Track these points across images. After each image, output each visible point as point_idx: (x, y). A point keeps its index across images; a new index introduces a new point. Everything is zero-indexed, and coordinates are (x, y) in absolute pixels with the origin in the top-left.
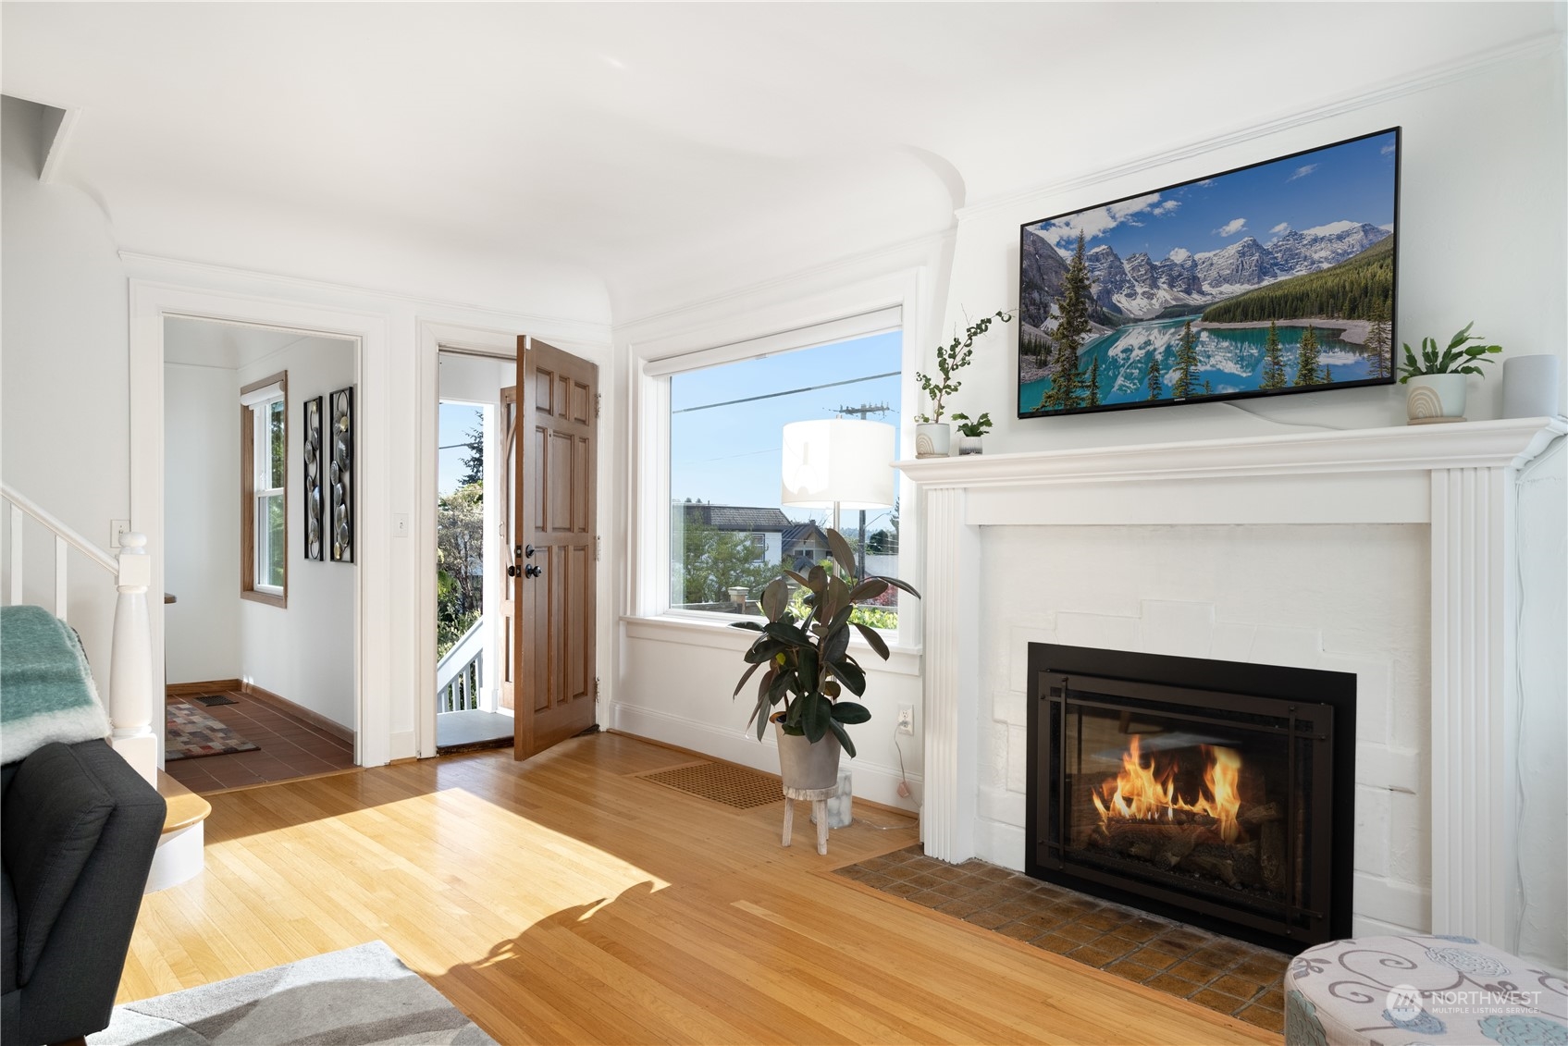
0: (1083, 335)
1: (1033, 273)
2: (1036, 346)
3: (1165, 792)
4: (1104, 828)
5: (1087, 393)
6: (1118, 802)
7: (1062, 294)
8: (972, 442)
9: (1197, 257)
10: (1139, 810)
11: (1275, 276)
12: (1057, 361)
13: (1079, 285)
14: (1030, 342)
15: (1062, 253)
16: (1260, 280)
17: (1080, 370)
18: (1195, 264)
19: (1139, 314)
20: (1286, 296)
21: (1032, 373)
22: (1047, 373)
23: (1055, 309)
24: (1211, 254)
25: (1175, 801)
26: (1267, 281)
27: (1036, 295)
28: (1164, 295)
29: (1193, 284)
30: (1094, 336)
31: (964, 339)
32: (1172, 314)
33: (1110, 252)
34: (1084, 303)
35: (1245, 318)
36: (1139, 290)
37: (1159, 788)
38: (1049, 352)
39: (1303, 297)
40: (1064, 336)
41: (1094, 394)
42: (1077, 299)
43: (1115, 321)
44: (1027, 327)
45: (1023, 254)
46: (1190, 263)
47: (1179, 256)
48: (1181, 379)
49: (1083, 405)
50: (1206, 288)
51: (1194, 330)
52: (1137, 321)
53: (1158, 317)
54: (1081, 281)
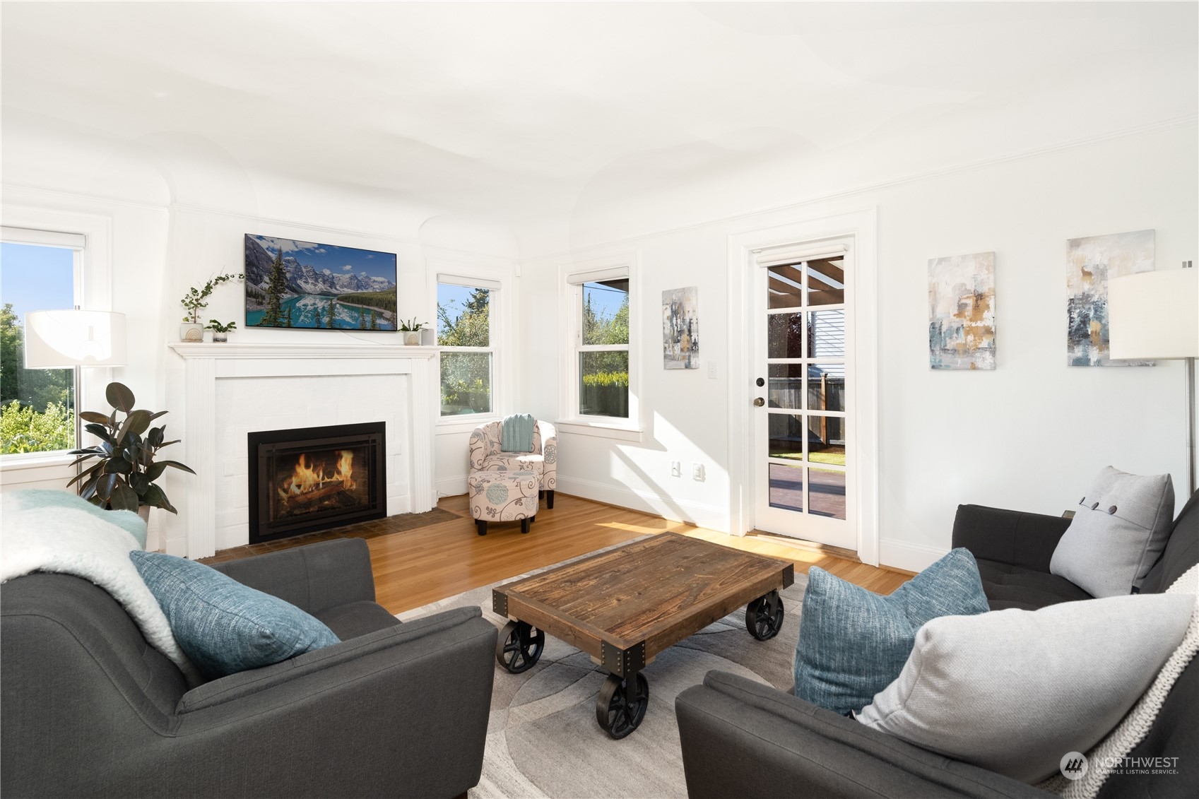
0: (283, 294)
1: (252, 258)
2: (255, 294)
3: (318, 476)
4: (285, 503)
5: (286, 321)
6: (294, 488)
7: (270, 273)
8: (221, 335)
9: (334, 275)
10: (305, 489)
11: (362, 290)
12: (269, 304)
13: (280, 272)
14: (252, 291)
15: (270, 253)
16: (358, 290)
17: (282, 309)
18: (333, 278)
19: (311, 291)
20: (366, 298)
21: (255, 307)
22: (263, 308)
23: (266, 279)
24: (339, 275)
25: (323, 479)
26: (360, 291)
27: (254, 269)
28: (321, 286)
29: (333, 285)
30: (289, 296)
31: (214, 281)
32: (325, 295)
33: (295, 261)
34: (283, 280)
35: (352, 302)
36: (310, 281)
37: (315, 476)
38: (263, 298)
39: (371, 299)
40: (272, 293)
41: (289, 322)
42: (279, 277)
43: (300, 293)
44: (250, 284)
45: (247, 248)
46: (331, 276)
47: (327, 272)
48: (329, 321)
49: (284, 326)
50: (338, 287)
51: (334, 303)
52: (309, 294)
53: (318, 294)
54: (281, 269)
